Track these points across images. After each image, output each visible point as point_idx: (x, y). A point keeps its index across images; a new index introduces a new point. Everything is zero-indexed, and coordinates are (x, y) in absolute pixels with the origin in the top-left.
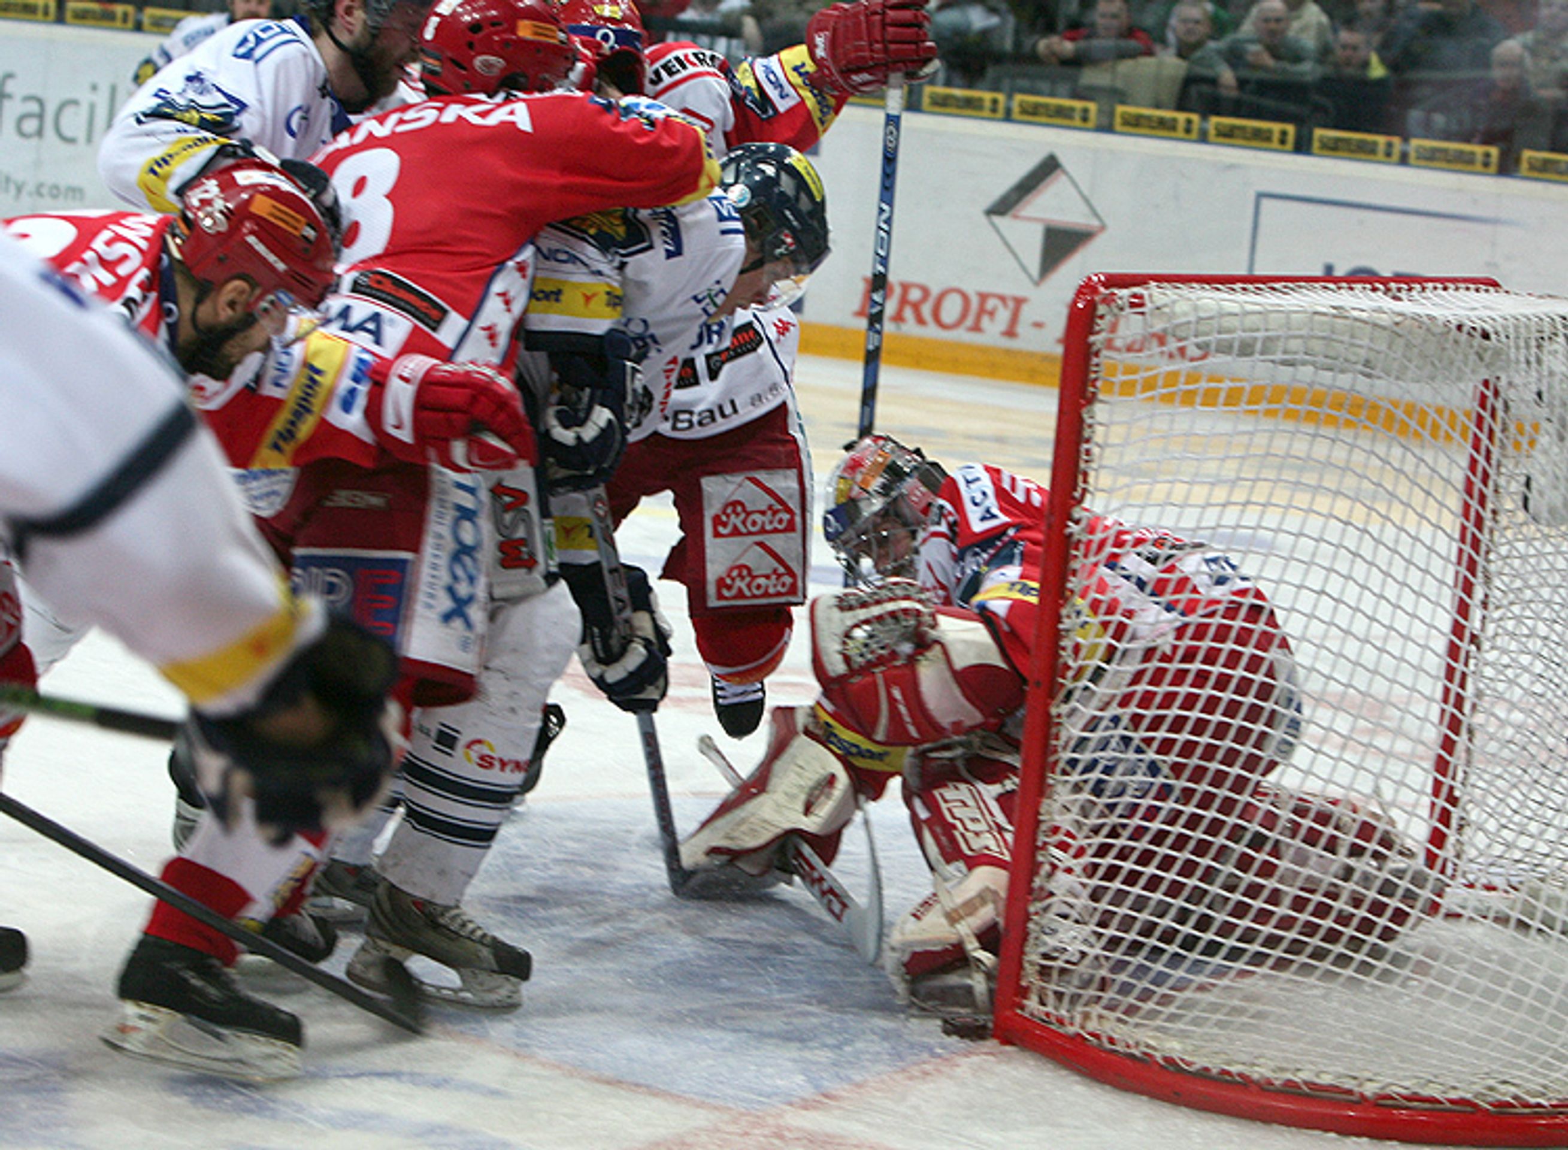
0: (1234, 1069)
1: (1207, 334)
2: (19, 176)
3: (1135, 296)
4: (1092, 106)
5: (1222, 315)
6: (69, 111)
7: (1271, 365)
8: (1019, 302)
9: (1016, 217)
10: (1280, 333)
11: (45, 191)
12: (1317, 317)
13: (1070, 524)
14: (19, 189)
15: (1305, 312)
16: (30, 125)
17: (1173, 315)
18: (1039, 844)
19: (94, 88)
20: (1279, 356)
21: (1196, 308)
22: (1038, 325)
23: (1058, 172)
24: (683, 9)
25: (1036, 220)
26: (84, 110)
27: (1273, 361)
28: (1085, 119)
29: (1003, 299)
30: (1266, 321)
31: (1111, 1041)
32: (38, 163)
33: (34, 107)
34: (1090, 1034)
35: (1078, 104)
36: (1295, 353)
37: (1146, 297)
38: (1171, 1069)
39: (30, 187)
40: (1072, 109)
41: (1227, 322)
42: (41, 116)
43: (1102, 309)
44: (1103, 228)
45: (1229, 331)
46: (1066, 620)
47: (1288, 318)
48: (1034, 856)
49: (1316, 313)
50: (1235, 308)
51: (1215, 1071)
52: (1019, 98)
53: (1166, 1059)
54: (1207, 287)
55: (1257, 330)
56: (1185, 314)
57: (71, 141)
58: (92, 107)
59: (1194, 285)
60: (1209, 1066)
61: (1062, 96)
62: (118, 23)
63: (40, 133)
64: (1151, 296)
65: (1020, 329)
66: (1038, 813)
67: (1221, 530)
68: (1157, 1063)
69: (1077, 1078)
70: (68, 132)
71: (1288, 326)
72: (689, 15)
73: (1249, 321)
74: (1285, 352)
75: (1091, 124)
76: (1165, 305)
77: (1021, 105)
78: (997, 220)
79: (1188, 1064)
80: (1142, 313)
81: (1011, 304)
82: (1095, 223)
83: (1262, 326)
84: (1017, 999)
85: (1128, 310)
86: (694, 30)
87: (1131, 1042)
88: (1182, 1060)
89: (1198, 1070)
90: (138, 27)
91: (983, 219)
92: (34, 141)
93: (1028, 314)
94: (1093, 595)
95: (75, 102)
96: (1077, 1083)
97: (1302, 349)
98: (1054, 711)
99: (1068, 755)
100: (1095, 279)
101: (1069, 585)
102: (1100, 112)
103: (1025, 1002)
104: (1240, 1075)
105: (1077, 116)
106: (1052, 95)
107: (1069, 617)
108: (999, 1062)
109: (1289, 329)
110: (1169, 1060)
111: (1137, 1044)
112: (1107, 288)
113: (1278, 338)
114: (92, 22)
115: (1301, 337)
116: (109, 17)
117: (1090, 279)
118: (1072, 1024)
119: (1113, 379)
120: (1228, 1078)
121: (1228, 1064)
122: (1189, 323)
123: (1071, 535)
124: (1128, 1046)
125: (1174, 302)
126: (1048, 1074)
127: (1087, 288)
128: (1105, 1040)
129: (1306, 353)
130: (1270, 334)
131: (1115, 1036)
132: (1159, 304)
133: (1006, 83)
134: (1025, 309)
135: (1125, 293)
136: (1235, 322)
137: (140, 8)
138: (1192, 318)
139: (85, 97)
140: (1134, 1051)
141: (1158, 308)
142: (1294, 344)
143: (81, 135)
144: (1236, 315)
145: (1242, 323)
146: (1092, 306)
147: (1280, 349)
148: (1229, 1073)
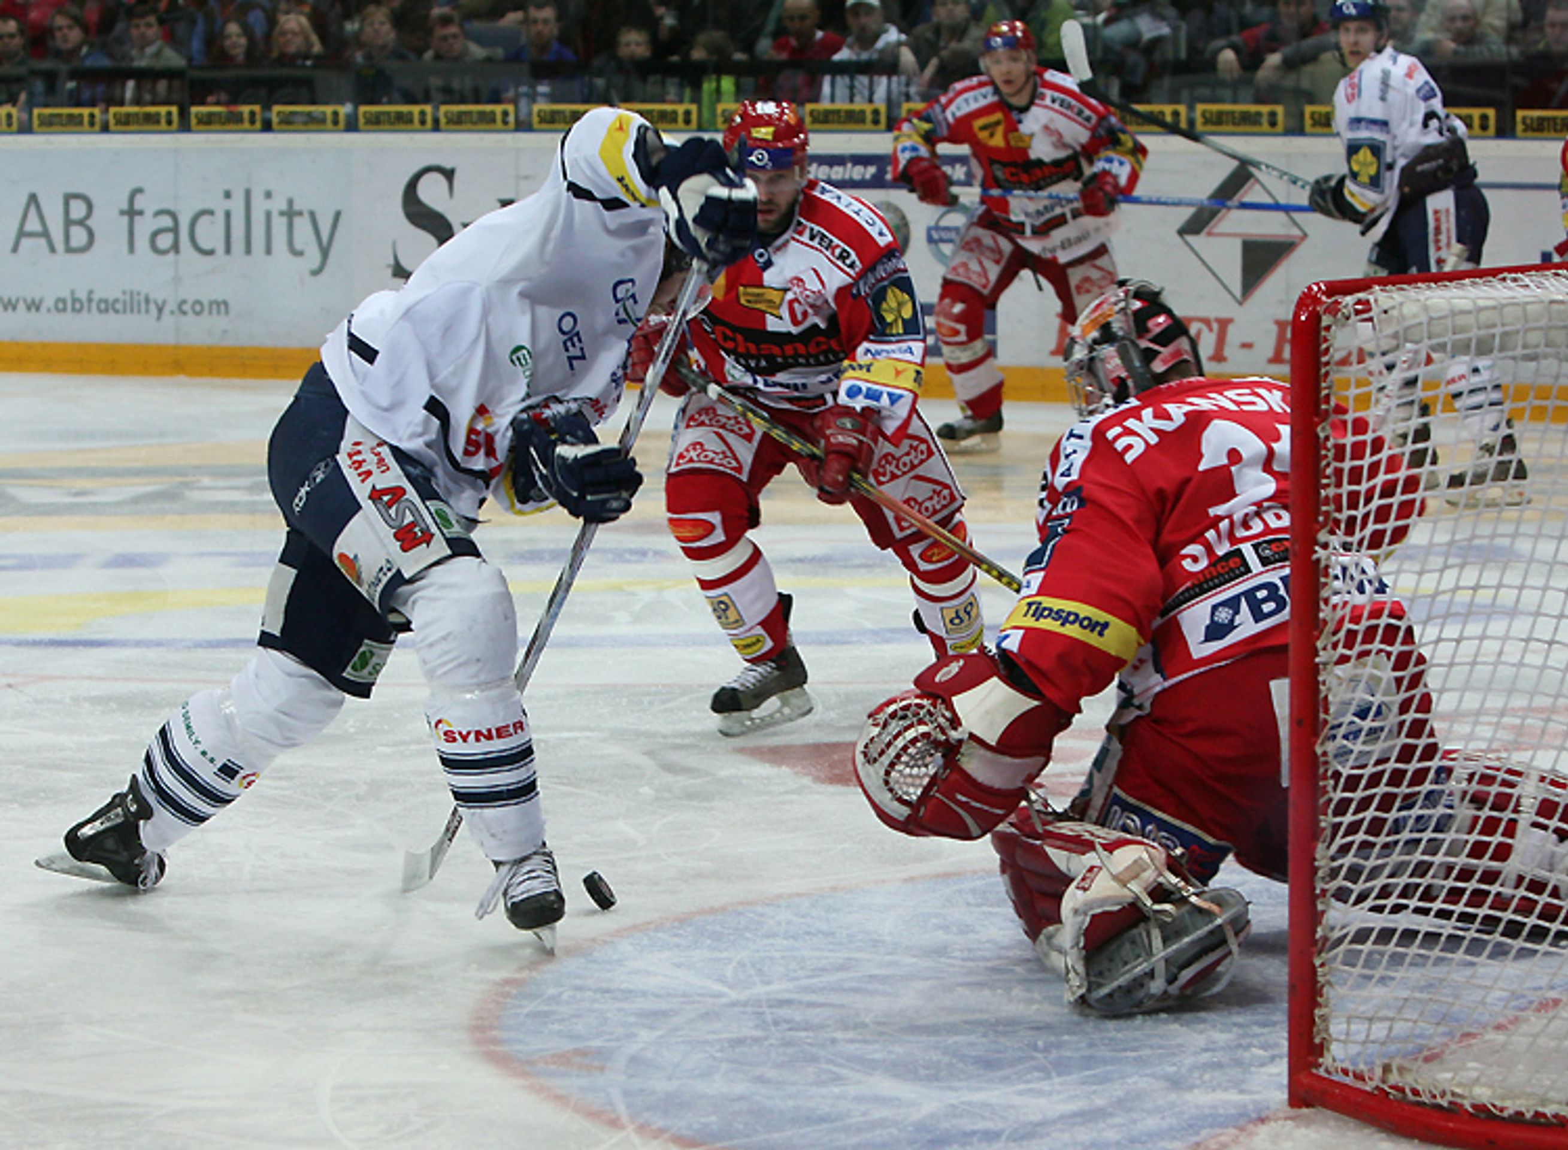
0: (1549, 1110)
1: (1439, 336)
2: (158, 296)
3: (1359, 302)
4: (1279, 110)
5: (1454, 313)
6: (204, 221)
7: (1512, 362)
8: (1224, 324)
9: (1210, 234)
10: (1519, 326)
11: (186, 307)
12: (1555, 307)
13: (1317, 548)
14: (160, 310)
15: (1542, 302)
16: (165, 241)
17: (1402, 317)
18: (1318, 891)
19: (228, 195)
20: (1519, 352)
21: (1426, 309)
22: (1247, 346)
23: (1252, 181)
24: (837, 49)
25: (1235, 235)
26: (220, 217)
27: (1514, 358)
28: (1273, 124)
29: (1206, 322)
30: (1501, 315)
31: (1416, 1092)
32: (177, 280)
33: (166, 222)
34: (1391, 1087)
35: (1265, 109)
36: (1537, 346)
37: (1372, 301)
38: (1483, 1116)
39: (171, 305)
40: (1259, 114)
41: (1461, 320)
42: (175, 230)
43: (1326, 320)
44: (1305, 236)
45: (1463, 329)
46: (1321, 653)
47: (1525, 311)
48: (1315, 906)
49: (1552, 302)
50: (1466, 304)
51: (1528, 1115)
52: (1200, 108)
53: (1474, 1106)
54: (1433, 285)
55: (1494, 326)
56: (1415, 316)
57: (210, 253)
58: (228, 215)
59: (1419, 284)
60: (1523, 1110)
61: (1245, 102)
62: (247, 125)
63: (176, 247)
64: (1376, 301)
65: (1227, 352)
66: (1315, 859)
67: (1477, 542)
68: (1467, 1111)
69: (1383, 1135)
70: (205, 245)
71: (1526, 318)
72: (843, 55)
73: (1483, 317)
74: (1525, 347)
75: (1280, 127)
76: (1393, 308)
77: (1203, 114)
78: (1190, 239)
79: (1502, 1110)
80: (1371, 319)
81: (1215, 326)
82: (1296, 232)
83: (1498, 321)
84: (1311, 1059)
85: (1353, 318)
86: (851, 69)
87: (1435, 1092)
88: (1494, 1106)
89: (1510, 1116)
90: (267, 127)
91: (1178, 238)
92: (171, 256)
93: (1234, 335)
94: (1348, 625)
95: (211, 213)
96: (1382, 1140)
97: (1543, 342)
98: (1319, 750)
99: (1339, 795)
100: (1315, 288)
101: (1321, 615)
102: (1287, 114)
103: (1321, 1060)
104: (1556, 1116)
105: (1265, 120)
106: (1235, 101)
107: (1324, 649)
108: (1298, 1126)
109: (1526, 320)
110: (1480, 1108)
111: (1443, 1094)
112: (1329, 297)
113: (1517, 332)
114: (218, 127)
115: (1540, 329)
116: (237, 119)
117: (1310, 288)
118: (1371, 1079)
119: (1347, 393)
120: (1542, 1120)
121: (1543, 1105)
122: (1420, 324)
123: (1318, 560)
124: (1434, 1097)
125: (1401, 304)
126: (1351, 1134)
127: (1307, 300)
128: (1408, 1091)
129: (1547, 346)
130: (1507, 328)
131: (1420, 1088)
132: (1385, 307)
133: (1185, 94)
134: (1231, 329)
135: (1349, 300)
136: (1470, 320)
137: (267, 107)
138: (1423, 318)
139: (220, 206)
140: (1439, 1100)
141: (1386, 312)
142: (1534, 337)
143: (220, 248)
144: (1469, 312)
145: (1477, 320)
146: (1315, 318)
147: (1520, 343)
148: (1544, 1115)
